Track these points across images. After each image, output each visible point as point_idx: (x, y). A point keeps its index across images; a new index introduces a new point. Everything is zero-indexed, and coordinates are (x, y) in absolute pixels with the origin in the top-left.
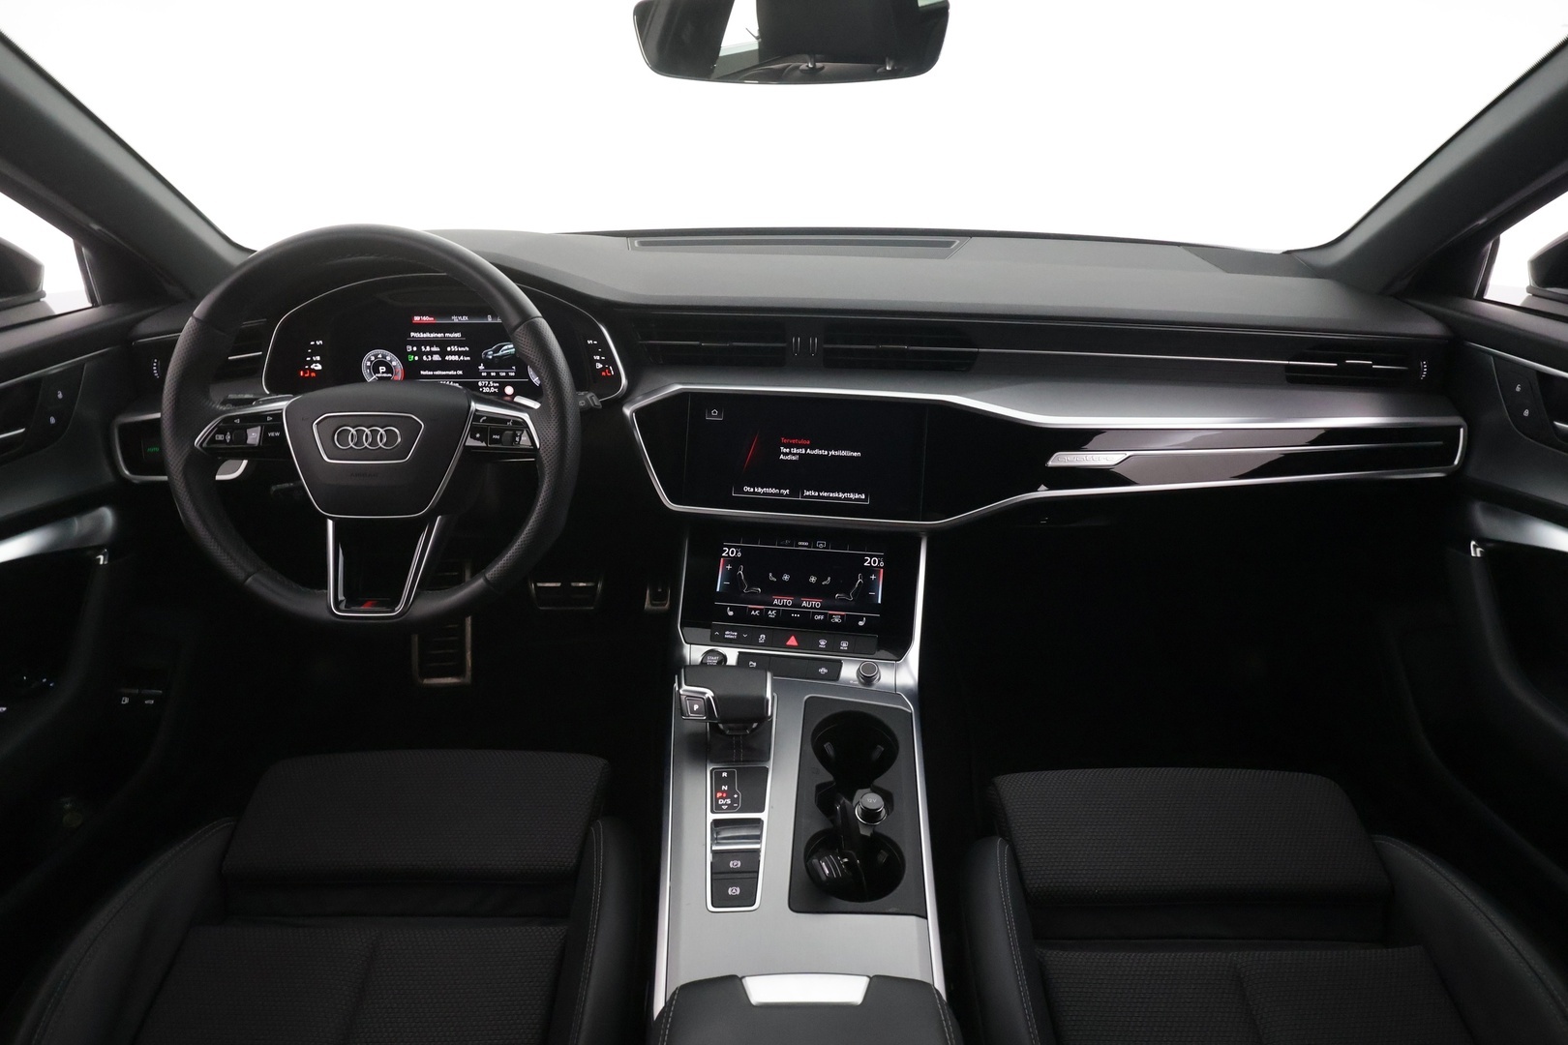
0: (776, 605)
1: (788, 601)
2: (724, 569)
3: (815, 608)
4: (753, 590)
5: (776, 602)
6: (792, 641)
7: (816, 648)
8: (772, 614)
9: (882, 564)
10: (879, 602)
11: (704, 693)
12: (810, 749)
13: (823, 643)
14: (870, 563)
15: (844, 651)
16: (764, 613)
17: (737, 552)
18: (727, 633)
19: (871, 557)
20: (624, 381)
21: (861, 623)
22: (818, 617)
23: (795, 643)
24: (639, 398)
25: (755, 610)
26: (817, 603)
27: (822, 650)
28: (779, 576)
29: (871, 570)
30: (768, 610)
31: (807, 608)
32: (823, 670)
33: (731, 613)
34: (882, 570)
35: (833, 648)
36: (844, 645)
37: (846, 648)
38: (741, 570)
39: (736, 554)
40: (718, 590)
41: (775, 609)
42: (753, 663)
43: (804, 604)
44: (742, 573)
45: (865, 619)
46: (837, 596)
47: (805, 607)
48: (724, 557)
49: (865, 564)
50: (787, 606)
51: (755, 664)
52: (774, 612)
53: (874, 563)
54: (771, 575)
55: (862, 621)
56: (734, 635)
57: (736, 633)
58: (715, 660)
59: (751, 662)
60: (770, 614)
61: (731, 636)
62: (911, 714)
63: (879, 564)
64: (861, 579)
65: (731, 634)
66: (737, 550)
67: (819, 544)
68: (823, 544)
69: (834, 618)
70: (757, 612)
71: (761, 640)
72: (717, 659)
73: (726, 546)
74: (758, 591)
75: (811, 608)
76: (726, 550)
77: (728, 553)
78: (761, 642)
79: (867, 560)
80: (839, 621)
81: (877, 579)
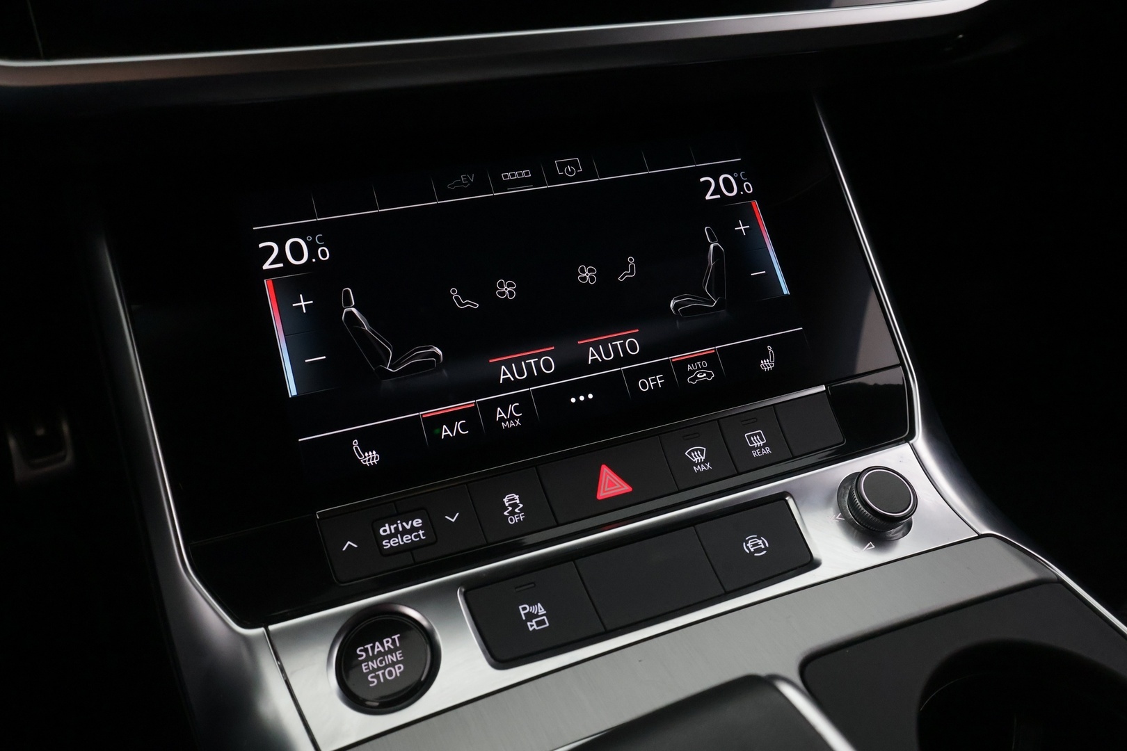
0: (509, 385)
1: (541, 361)
2: (289, 314)
3: (628, 359)
4: (417, 356)
5: (504, 374)
6: (610, 484)
8: (508, 417)
9: (748, 187)
10: (786, 291)
13: (697, 456)
14: (717, 190)
15: (765, 462)
16: (481, 421)
17: (313, 249)
18: (386, 530)
19: (714, 172)
21: (767, 364)
22: (650, 383)
23: (621, 487)
25: (449, 419)
26: (626, 342)
27: (705, 479)
28: (484, 292)
29: (727, 211)
30: (489, 408)
31: (606, 365)
32: (755, 545)
33: (370, 458)
34: (755, 204)
35: (733, 463)
36: (758, 443)
37: (768, 450)
38: (348, 303)
39: (313, 253)
40: (293, 391)
41: (511, 399)
42: (534, 609)
43: (592, 355)
44: (354, 310)
45: (770, 349)
46: (672, 305)
47: (597, 366)
48: (271, 273)
49: (708, 197)
50: (543, 378)
51: (540, 609)
52: (511, 408)
53: (730, 189)
54: (454, 293)
55: (766, 357)
56: (413, 529)
57: (417, 523)
58: (393, 664)
59: (524, 610)
60: (502, 419)
61: (407, 539)
62: (1059, 578)
63: (740, 188)
64: (713, 240)
65: (405, 532)
66: (309, 238)
67: (562, 166)
68: (574, 164)
69: (692, 372)
70: (458, 425)
71: (512, 513)
72: (398, 656)
73: (268, 236)
74: (435, 355)
75: (617, 361)
76: (271, 249)
77: (281, 257)
78: (516, 519)
79: (709, 183)
80: (709, 375)
81: (754, 231)
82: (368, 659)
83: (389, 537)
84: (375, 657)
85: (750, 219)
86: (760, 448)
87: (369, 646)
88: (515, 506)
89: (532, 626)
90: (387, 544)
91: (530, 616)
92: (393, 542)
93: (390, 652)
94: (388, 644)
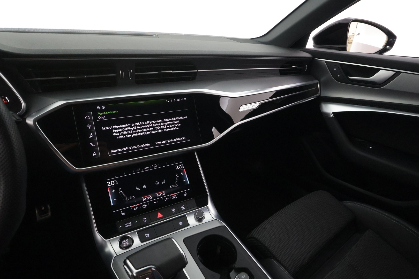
0: (145, 201)
1: (150, 197)
2: (112, 193)
3: (163, 196)
4: (131, 198)
5: (144, 200)
6: (160, 215)
7: (173, 214)
8: (144, 206)
9: (183, 167)
10: (189, 183)
11: (150, 268)
12: (202, 266)
13: (173, 210)
14: (178, 168)
15: (184, 210)
16: (140, 207)
17: (115, 182)
18: (126, 224)
19: (178, 165)
20: (23, 104)
21: (185, 195)
22: (166, 199)
23: (161, 216)
24: (34, 114)
25: (135, 207)
26: (163, 193)
27: (174, 213)
28: (141, 187)
29: (180, 171)
30: (142, 205)
31: (160, 197)
32: (181, 223)
33: (124, 214)
34: (184, 169)
35: (179, 211)
36: (183, 207)
37: (184, 209)
38: (120, 190)
39: (115, 183)
40: (112, 204)
41: (145, 203)
42: (147, 234)
43: (158, 196)
44: (121, 191)
45: (186, 192)
46: (170, 187)
47: (158, 197)
48: (109, 187)
49: (177, 169)
50: (150, 200)
51: (148, 234)
52: (145, 205)
53: (180, 167)
54: (136, 187)
55: (185, 194)
56: (130, 224)
57: (131, 223)
58: (127, 243)
59: (146, 234)
60: (143, 207)
61: (129, 225)
62: (225, 226)
63: (182, 167)
64: (177, 176)
65: (129, 224)
66: (115, 181)
67: (154, 166)
68: (156, 165)
69: (173, 197)
70: (137, 208)
71: (145, 221)
72: (128, 242)
73: (108, 181)
74: (133, 197)
75: (162, 196)
76: (109, 183)
77: (110, 184)
78: (145, 222)
79: (177, 167)
80: (176, 197)
81: (184, 174)
82: (123, 243)
83: (126, 225)
84: (124, 242)
85: (183, 172)
86: (183, 208)
87: (123, 241)
88: (145, 219)
89: (147, 237)
90: (126, 226)
91: (147, 235)
92: (127, 226)
93: (127, 241)
94: (126, 240)
